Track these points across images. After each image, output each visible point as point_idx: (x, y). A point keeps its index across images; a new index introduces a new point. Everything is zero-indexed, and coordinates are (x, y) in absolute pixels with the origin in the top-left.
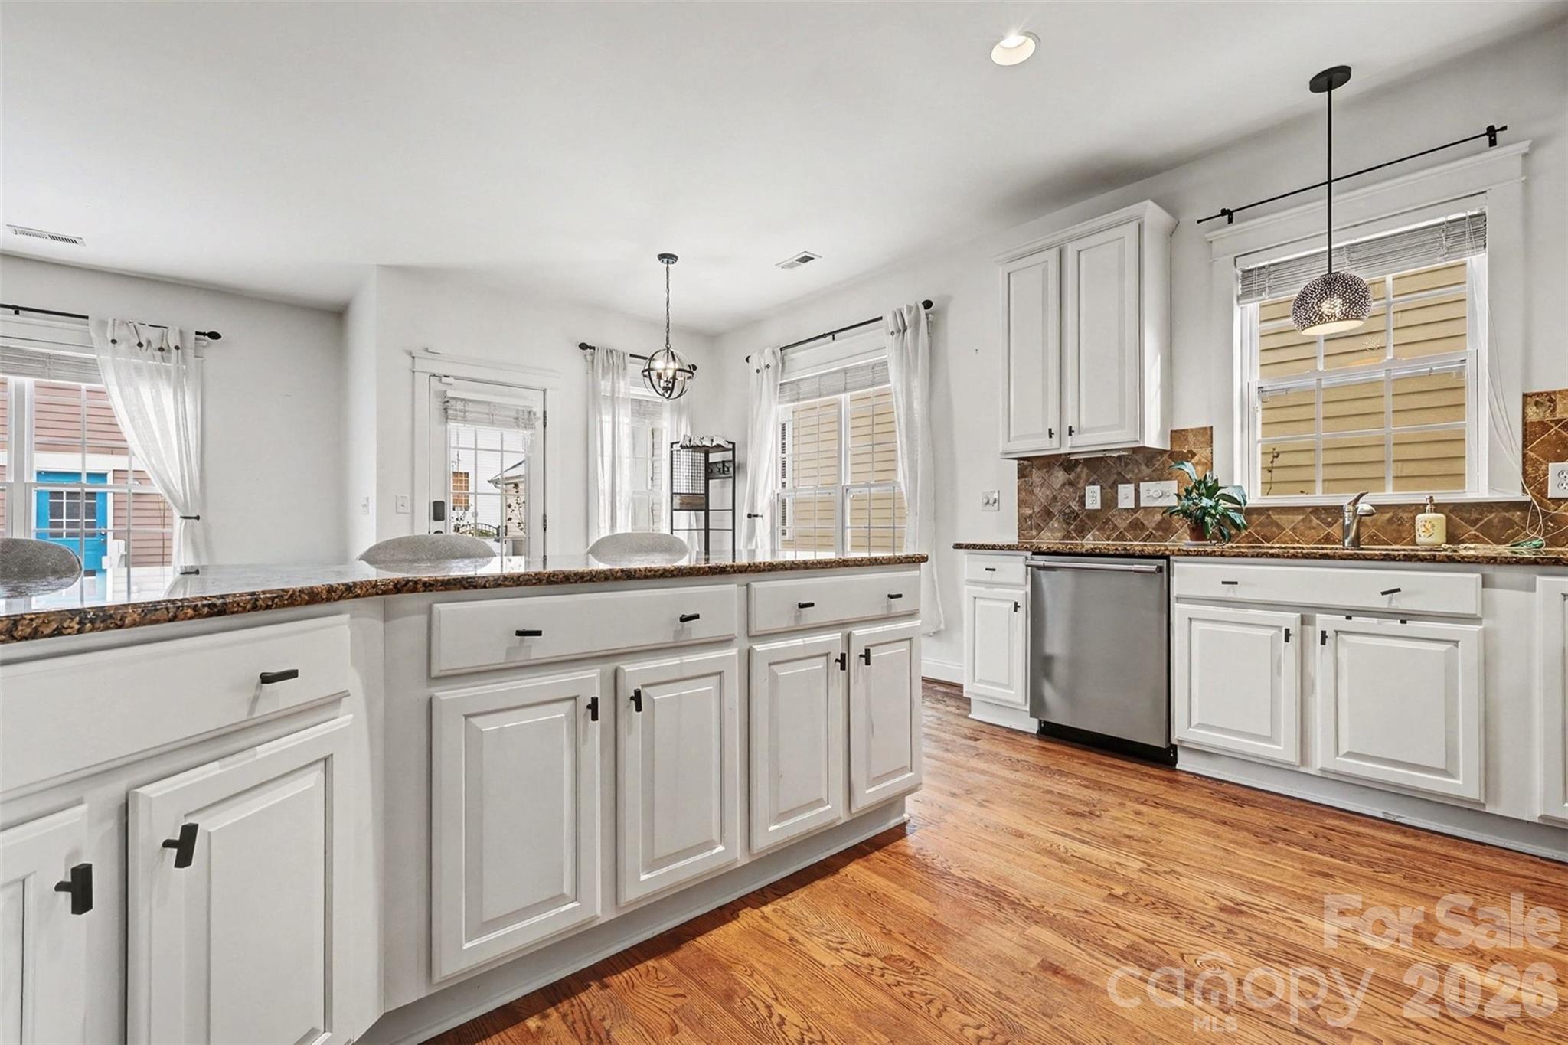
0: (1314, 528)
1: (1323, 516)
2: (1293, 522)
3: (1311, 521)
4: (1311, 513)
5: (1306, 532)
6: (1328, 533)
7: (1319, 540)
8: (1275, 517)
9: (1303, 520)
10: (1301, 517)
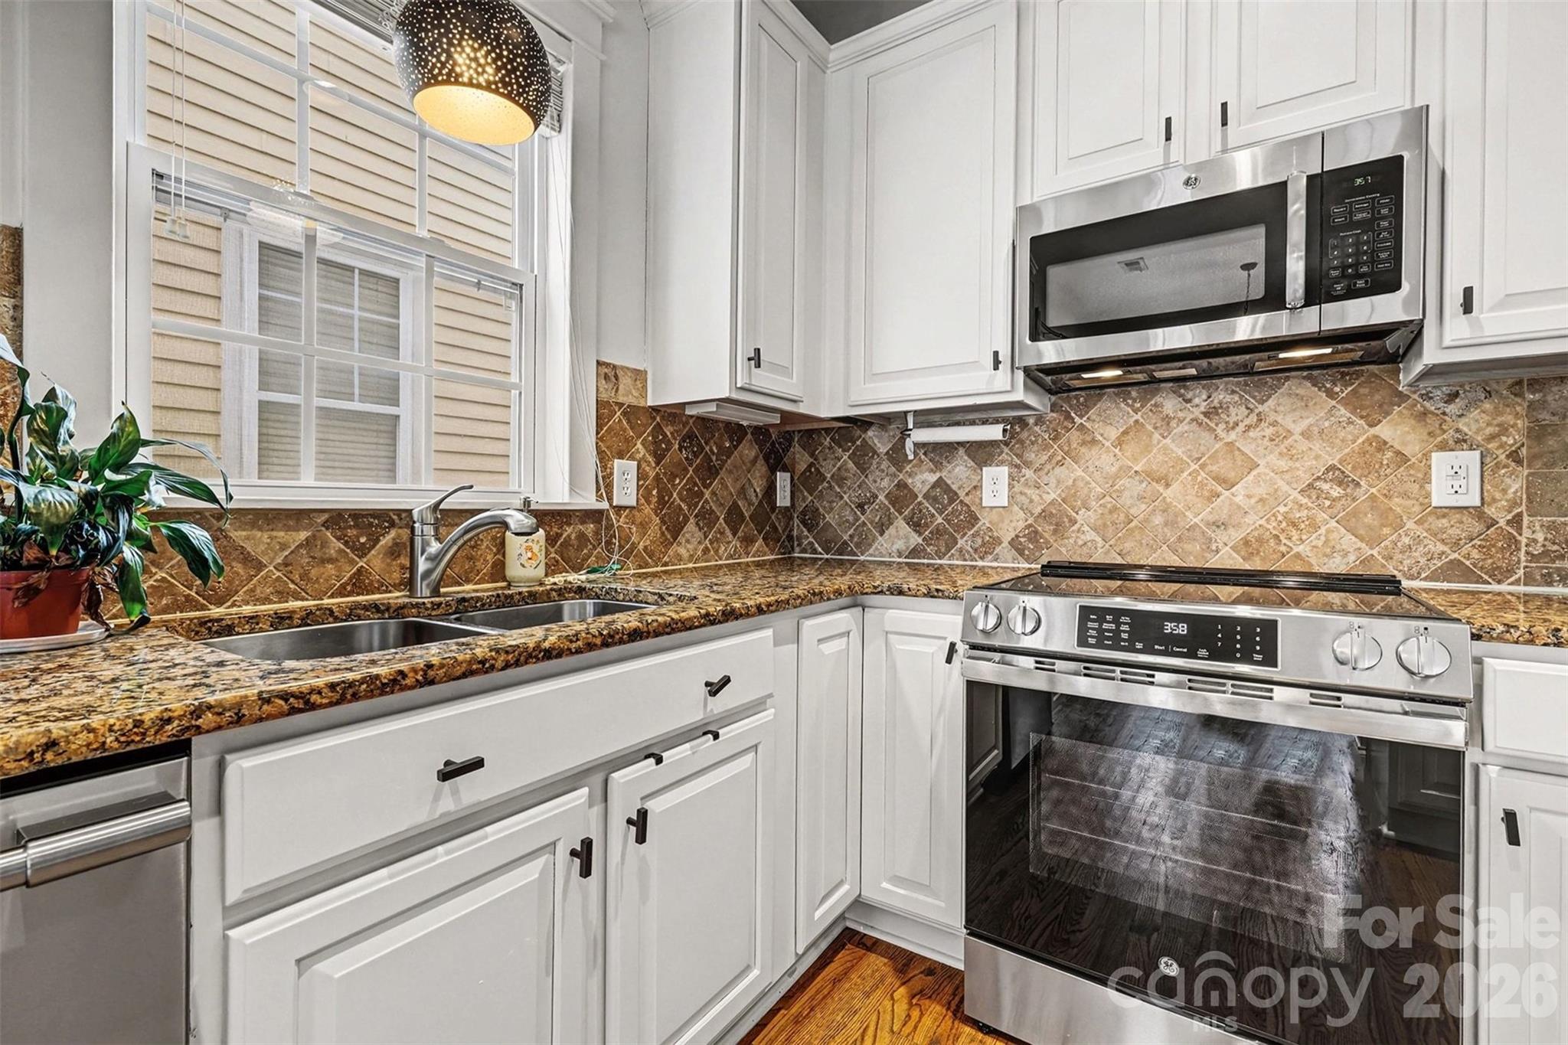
0: (331, 560)
1: (350, 532)
2: (283, 546)
3: (325, 544)
4: (324, 524)
5: (314, 573)
6: (360, 571)
7: (343, 586)
8: (238, 535)
9: (308, 543)
10: (303, 535)
